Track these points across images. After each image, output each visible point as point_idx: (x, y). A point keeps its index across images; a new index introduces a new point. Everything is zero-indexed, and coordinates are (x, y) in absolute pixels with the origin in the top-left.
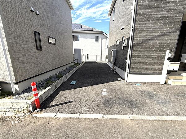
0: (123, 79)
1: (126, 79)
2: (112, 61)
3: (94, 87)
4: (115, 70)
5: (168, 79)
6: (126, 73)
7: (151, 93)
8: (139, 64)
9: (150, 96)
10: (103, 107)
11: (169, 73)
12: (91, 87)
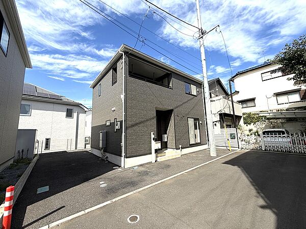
0: (120, 167)
1: (122, 166)
2: (101, 146)
3: (86, 184)
4: (106, 158)
5: (157, 157)
6: (123, 158)
7: (146, 171)
8: (133, 146)
9: (146, 173)
10: (108, 195)
11: (156, 151)
12: (81, 185)
